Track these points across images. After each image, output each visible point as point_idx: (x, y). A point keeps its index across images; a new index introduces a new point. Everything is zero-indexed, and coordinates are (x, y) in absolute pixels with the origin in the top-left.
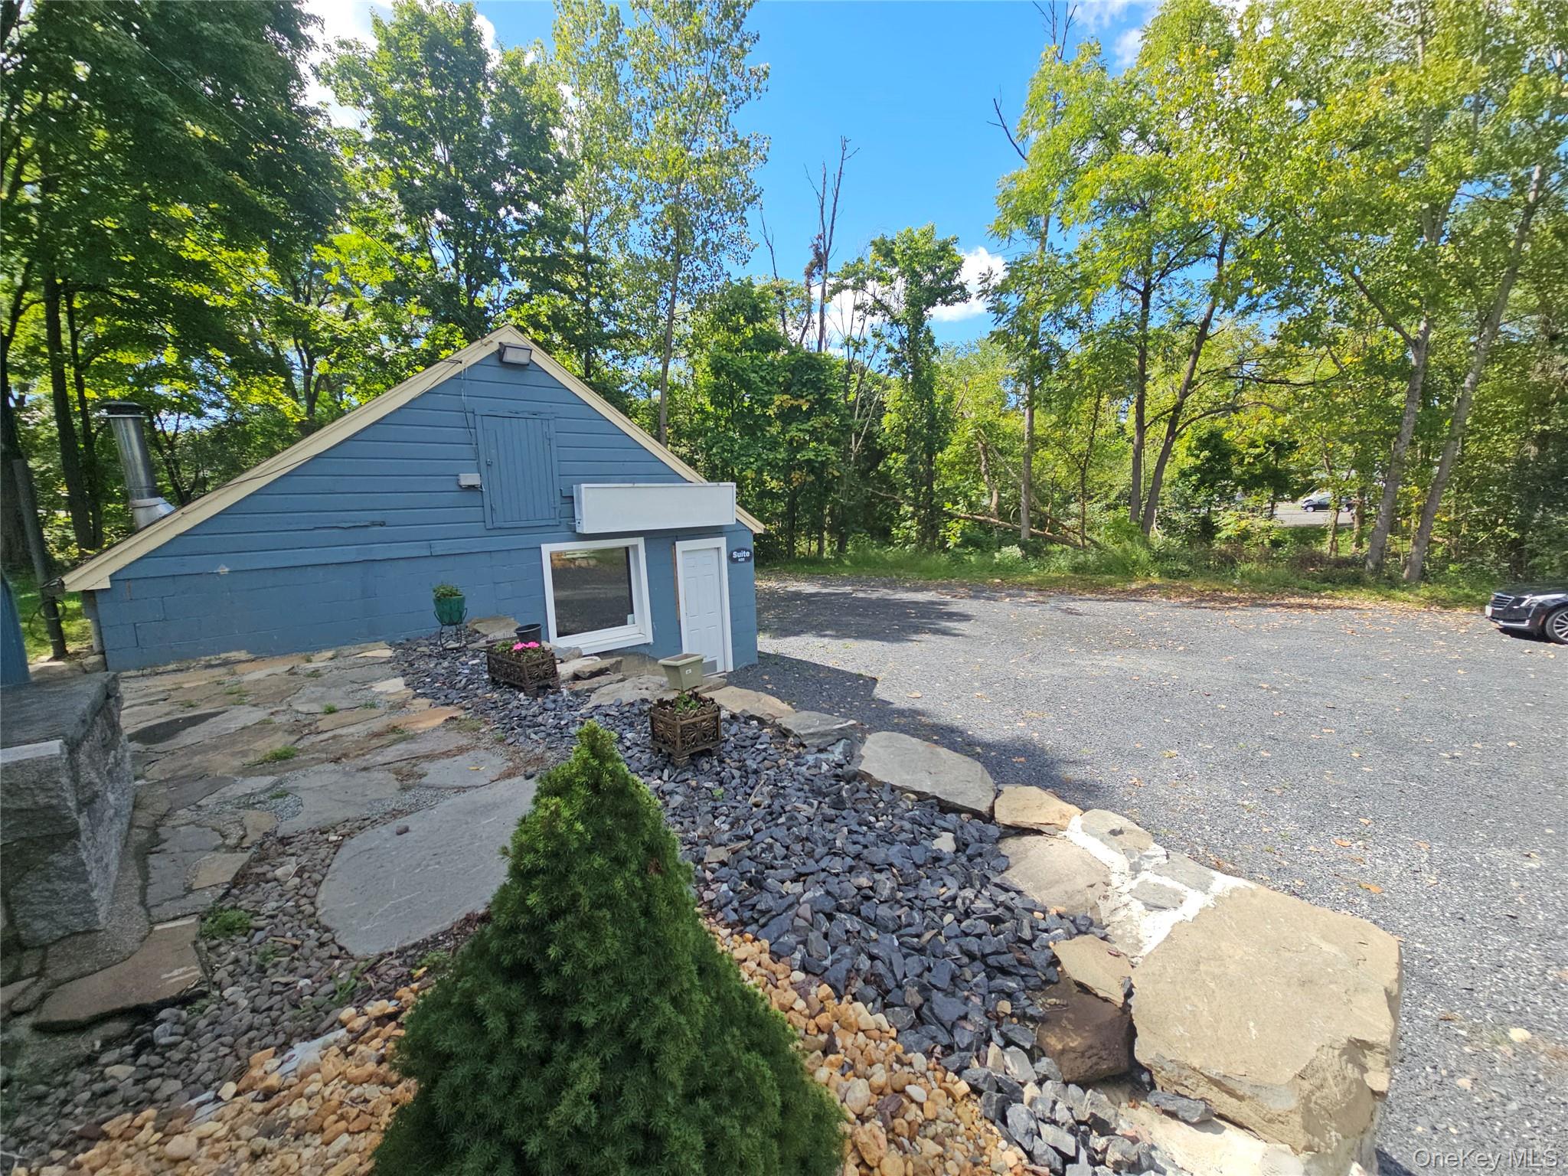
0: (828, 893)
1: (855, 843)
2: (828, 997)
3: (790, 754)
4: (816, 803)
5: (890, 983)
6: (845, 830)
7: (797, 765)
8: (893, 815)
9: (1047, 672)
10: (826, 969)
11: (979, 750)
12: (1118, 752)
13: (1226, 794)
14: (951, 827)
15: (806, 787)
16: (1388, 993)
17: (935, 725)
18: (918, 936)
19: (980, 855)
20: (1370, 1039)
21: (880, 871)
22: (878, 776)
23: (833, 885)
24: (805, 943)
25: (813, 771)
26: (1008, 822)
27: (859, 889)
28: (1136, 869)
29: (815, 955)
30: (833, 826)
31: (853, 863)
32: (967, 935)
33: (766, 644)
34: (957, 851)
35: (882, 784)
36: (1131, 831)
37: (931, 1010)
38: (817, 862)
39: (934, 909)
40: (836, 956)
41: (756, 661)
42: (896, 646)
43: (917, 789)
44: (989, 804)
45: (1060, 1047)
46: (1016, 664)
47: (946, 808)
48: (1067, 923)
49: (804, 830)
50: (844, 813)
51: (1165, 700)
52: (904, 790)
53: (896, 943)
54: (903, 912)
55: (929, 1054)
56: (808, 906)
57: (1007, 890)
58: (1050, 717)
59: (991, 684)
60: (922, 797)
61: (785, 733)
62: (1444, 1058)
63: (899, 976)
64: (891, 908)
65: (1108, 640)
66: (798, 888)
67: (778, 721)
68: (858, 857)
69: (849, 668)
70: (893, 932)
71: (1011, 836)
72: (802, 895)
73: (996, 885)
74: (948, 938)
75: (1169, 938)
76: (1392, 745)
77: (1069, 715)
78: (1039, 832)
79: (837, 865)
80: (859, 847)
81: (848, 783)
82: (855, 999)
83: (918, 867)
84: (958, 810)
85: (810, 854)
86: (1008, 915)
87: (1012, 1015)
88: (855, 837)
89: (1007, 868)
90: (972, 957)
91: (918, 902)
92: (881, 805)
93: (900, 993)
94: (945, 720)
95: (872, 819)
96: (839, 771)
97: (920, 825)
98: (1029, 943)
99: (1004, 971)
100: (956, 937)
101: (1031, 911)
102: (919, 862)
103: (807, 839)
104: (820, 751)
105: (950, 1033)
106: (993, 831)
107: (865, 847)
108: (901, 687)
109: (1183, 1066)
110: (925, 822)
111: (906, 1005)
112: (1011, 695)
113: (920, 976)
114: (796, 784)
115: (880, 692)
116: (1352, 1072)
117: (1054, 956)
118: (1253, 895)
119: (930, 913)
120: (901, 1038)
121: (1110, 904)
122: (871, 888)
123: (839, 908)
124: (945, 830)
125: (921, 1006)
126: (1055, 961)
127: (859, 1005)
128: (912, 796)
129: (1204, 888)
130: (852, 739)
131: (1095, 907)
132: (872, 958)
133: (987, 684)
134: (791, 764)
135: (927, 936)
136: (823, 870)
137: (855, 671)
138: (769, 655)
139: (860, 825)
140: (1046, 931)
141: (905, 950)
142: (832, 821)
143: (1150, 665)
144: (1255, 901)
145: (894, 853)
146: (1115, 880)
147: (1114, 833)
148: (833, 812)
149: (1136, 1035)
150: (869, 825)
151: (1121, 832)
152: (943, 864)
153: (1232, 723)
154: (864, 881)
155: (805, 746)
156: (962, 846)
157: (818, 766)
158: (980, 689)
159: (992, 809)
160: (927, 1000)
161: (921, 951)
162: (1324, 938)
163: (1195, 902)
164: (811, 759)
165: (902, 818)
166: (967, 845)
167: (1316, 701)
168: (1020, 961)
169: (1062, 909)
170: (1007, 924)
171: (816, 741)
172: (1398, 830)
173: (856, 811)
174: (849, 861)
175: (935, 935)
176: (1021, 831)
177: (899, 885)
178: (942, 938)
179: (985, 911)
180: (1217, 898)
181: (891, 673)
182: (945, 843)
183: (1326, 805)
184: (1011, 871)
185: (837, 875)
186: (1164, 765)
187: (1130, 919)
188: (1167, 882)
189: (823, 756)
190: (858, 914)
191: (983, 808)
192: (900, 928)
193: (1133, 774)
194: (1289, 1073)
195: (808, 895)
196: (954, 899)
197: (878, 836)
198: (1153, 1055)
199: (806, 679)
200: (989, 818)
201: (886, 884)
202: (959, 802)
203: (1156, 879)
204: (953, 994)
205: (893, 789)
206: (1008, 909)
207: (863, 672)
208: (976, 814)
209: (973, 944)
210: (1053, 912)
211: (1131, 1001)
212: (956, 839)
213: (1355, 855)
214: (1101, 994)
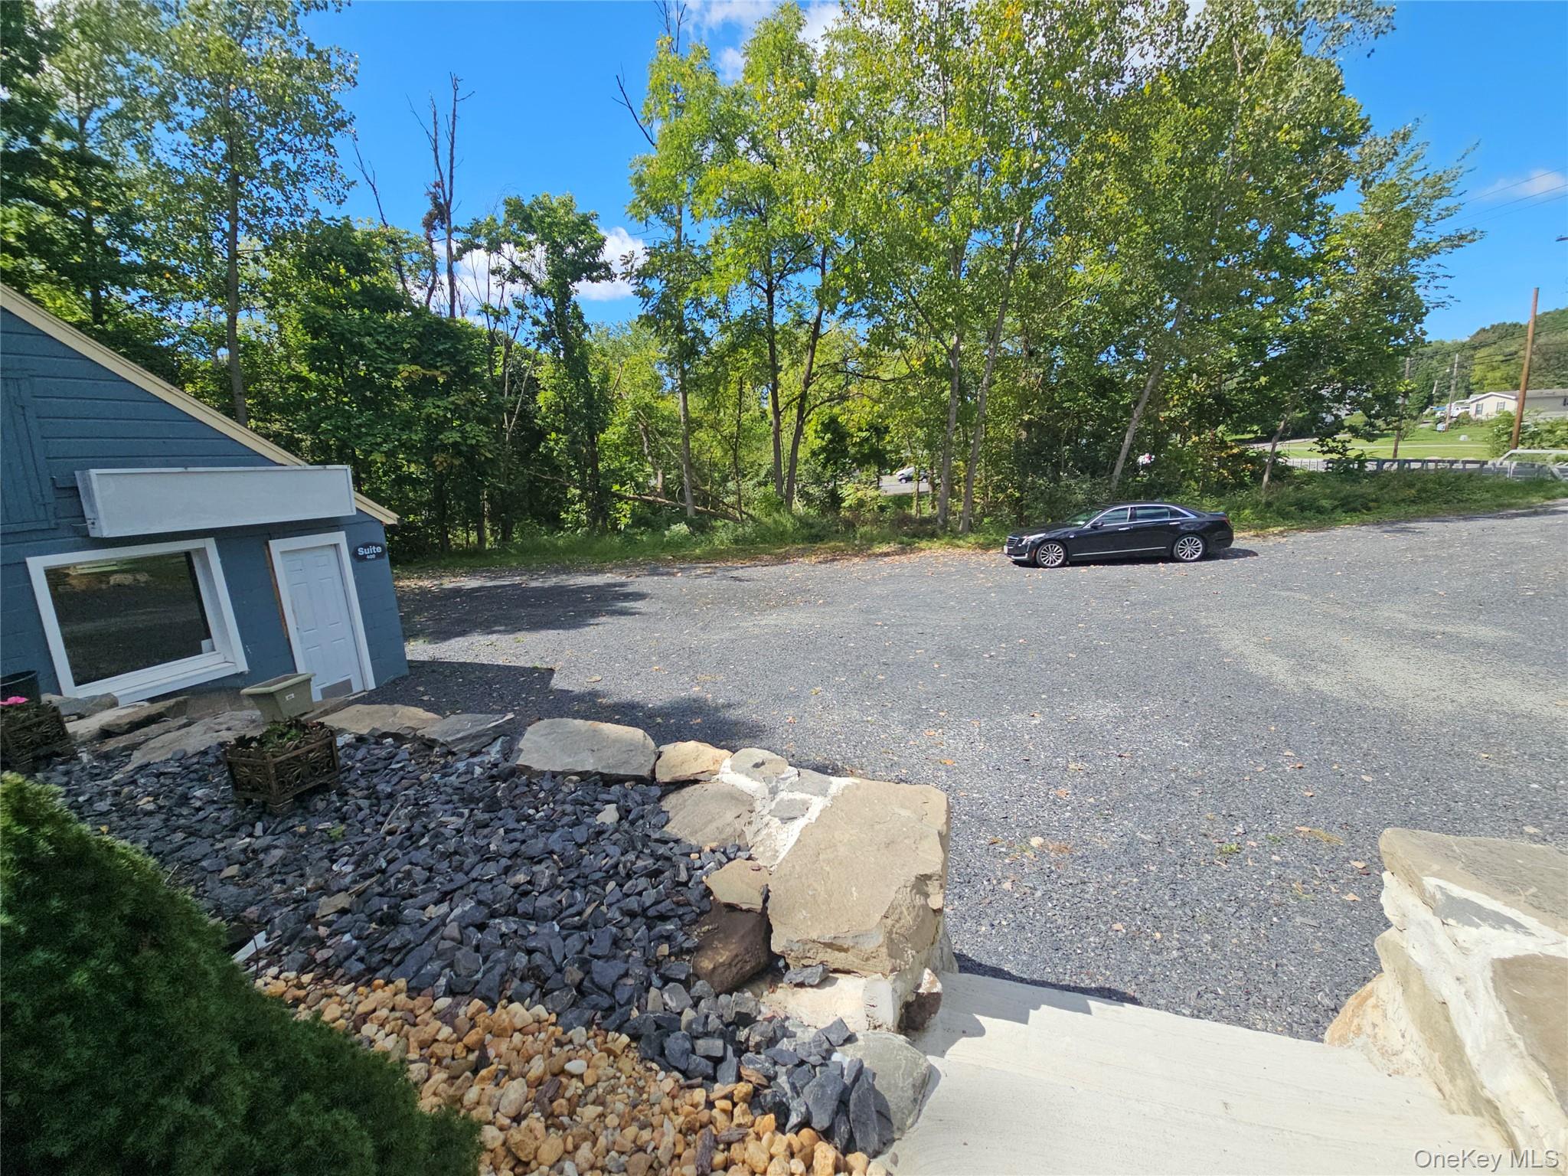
0: (480, 903)
1: (511, 842)
2: (480, 1011)
3: (437, 766)
4: (466, 812)
5: (549, 970)
6: (502, 831)
7: (444, 776)
8: (555, 803)
9: (718, 636)
10: (477, 982)
11: (659, 720)
12: (777, 698)
13: (855, 714)
14: (614, 798)
15: (455, 798)
16: (940, 834)
17: (616, 705)
18: (580, 914)
19: (642, 817)
20: (928, 872)
21: (540, 862)
22: (537, 766)
23: (486, 894)
24: (451, 965)
25: (463, 779)
26: (667, 780)
27: (516, 887)
28: (774, 792)
29: (464, 973)
30: (486, 831)
31: (509, 863)
32: (627, 896)
33: (418, 650)
34: (621, 819)
35: (543, 773)
36: (772, 760)
37: (592, 981)
38: (467, 874)
39: (596, 883)
40: (488, 965)
41: (407, 672)
42: (572, 632)
43: (580, 769)
44: (650, 767)
45: (711, 966)
46: (690, 634)
47: (608, 780)
48: (718, 855)
49: (452, 844)
50: (500, 814)
51: (811, 646)
52: (565, 774)
53: (557, 928)
54: (563, 896)
55: (588, 1025)
56: (455, 924)
57: (666, 842)
58: (721, 678)
59: (668, 656)
60: (584, 776)
61: (430, 744)
62: (993, 872)
63: (558, 959)
64: (551, 896)
65: (765, 601)
66: (444, 908)
67: (419, 733)
68: (515, 854)
69: (523, 662)
70: (553, 919)
71: (671, 792)
72: (448, 915)
73: (657, 841)
74: (610, 905)
75: (799, 841)
76: (957, 654)
77: (737, 673)
78: (696, 782)
79: (491, 870)
80: (516, 845)
81: (505, 781)
82: (511, 1001)
83: (580, 846)
84: (620, 780)
85: (459, 868)
86: (667, 864)
87: (670, 955)
88: (512, 836)
89: (667, 822)
90: (632, 915)
91: (581, 881)
92: (542, 795)
93: (559, 976)
94: (626, 697)
95: (531, 811)
96: (495, 771)
97: (583, 804)
98: (685, 884)
99: (663, 918)
100: (618, 901)
101: (688, 855)
102: (580, 841)
103: (456, 853)
104: (473, 755)
105: (612, 995)
106: (655, 791)
107: (523, 842)
108: (580, 673)
109: (805, 943)
110: (588, 799)
111: (566, 985)
112: (687, 663)
113: (581, 951)
114: (443, 797)
115: (557, 683)
116: (919, 900)
117: (707, 888)
118: (858, 787)
119: (593, 887)
120: (561, 1021)
121: (754, 828)
122: (529, 882)
123: (493, 915)
124: (609, 802)
125: (582, 980)
126: (708, 892)
127: (516, 1006)
128: (575, 778)
129: (823, 793)
130: (510, 734)
131: (742, 834)
132: (530, 952)
133: (664, 656)
134: (437, 777)
135: (589, 910)
136: (474, 880)
137: (529, 665)
138: (423, 663)
139: (518, 821)
140: (701, 868)
141: (565, 932)
142: (486, 826)
143: (797, 619)
144: (859, 793)
145: (555, 841)
146: (758, 806)
147: (757, 766)
148: (487, 816)
149: (771, 931)
150: (529, 819)
151: (763, 763)
152: (606, 836)
153: (858, 658)
154: (521, 878)
155: (454, 754)
156: (624, 813)
157: (469, 771)
158: (657, 663)
159: (653, 771)
160: (588, 973)
161: (582, 927)
162: (903, 806)
163: (818, 804)
164: (461, 766)
165: (564, 803)
166: (629, 812)
167: (912, 630)
168: (678, 904)
169: (714, 845)
170: (667, 874)
171: (467, 745)
172: (961, 715)
173: (514, 808)
174: (504, 862)
175: (598, 906)
176: (680, 784)
177: (560, 869)
178: (604, 908)
179: (646, 867)
180: (834, 798)
181: (569, 661)
182: (609, 815)
183: (919, 708)
184: (671, 824)
185: (490, 881)
186: (812, 702)
187: (769, 835)
188: (798, 796)
189: (476, 760)
190: (515, 913)
191: (645, 772)
192: (561, 912)
193: (789, 714)
194: (878, 917)
195: (457, 911)
196: (616, 866)
197: (538, 827)
198: (784, 943)
199: (471, 682)
200: (651, 780)
201: (545, 873)
202: (622, 772)
203: (791, 796)
204: (614, 957)
205: (554, 775)
206: (668, 859)
207: (538, 664)
208: (639, 780)
209: (633, 903)
210: (707, 849)
211: (769, 904)
212: (618, 809)
213: (938, 741)
214: (744, 907)
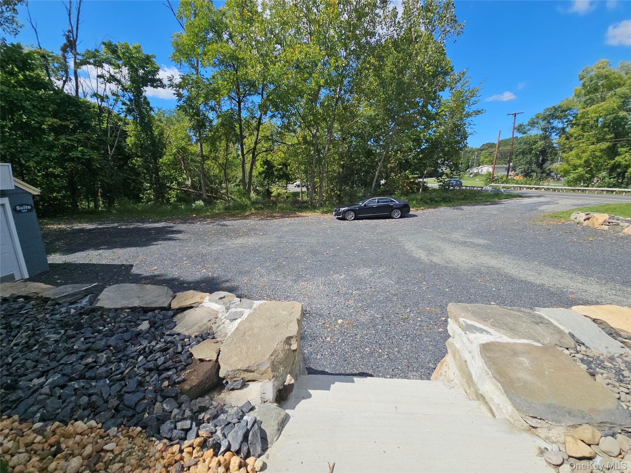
0: (63, 375)
1: (87, 343)
2: (58, 427)
3: (49, 311)
4: (63, 332)
5: (100, 402)
6: (82, 339)
7: (52, 315)
8: (115, 323)
9: (215, 249)
10: (58, 414)
11: (185, 285)
12: (241, 273)
13: (273, 278)
14: (148, 318)
15: (57, 325)
16: (298, 320)
17: (165, 280)
18: (122, 373)
19: (162, 325)
20: (291, 335)
21: (102, 351)
22: (106, 306)
23: (68, 370)
24: (44, 407)
25: (63, 315)
26: (177, 307)
27: (86, 365)
28: (228, 309)
29: (50, 410)
30: (73, 340)
31: (84, 353)
32: (149, 361)
33: (55, 259)
34: (151, 327)
35: (110, 310)
36: (228, 296)
37: (124, 404)
38: (58, 361)
39: (133, 358)
40: (65, 404)
41: (48, 269)
42: (144, 248)
43: (131, 306)
44: (169, 303)
45: (189, 388)
46: (203, 248)
47: (145, 310)
48: (198, 338)
49: (51, 349)
50: (83, 331)
51: (256, 251)
52: (122, 309)
53: (108, 382)
54: (113, 367)
55: (119, 426)
56: (48, 387)
57: (173, 335)
58: (216, 266)
59: (191, 257)
60: (133, 309)
61: (46, 300)
63: (105, 396)
64: (107, 367)
65: (237, 234)
66: (42, 380)
67: (39, 295)
68: (88, 349)
69: (116, 262)
70: (106, 378)
71: (179, 313)
72: (45, 382)
73: (168, 335)
74: (139, 367)
75: (237, 328)
76: (314, 253)
77: (223, 263)
78: (191, 307)
79: (74, 358)
80: (90, 344)
81: (88, 315)
82: (76, 420)
83: (127, 341)
84: (153, 309)
85: (53, 359)
86: (173, 345)
87: (168, 386)
88: (87, 341)
89: (175, 326)
90: (150, 370)
91: (125, 358)
92: (108, 320)
93: (105, 405)
94: (170, 276)
95: (101, 328)
96: (82, 311)
97: (131, 322)
98: (180, 353)
99: (168, 369)
100: (144, 365)
101: (183, 340)
102: (127, 339)
103: (53, 352)
104: (71, 304)
105: (134, 409)
106: (171, 313)
107: (93, 343)
108: (147, 266)
109: (235, 371)
110: (134, 319)
111: (109, 409)
112: (200, 260)
113: (120, 391)
114: (50, 325)
115: (134, 271)
116: (287, 347)
117: (191, 353)
118: (266, 304)
119: (130, 360)
120: (104, 426)
121: (217, 325)
122: (95, 362)
123: (71, 380)
124: (145, 320)
125: (118, 405)
126: (191, 355)
127: (79, 423)
128: (127, 310)
129: (250, 307)
130: (95, 293)
131: (211, 328)
132: (90, 395)
133: (189, 257)
134: (48, 316)
135: (127, 371)
136: (61, 364)
137: (120, 263)
138: (59, 264)
139: (93, 333)
140: (189, 345)
141: (112, 383)
142: (74, 337)
143: (251, 241)
144: (266, 306)
145: (112, 341)
146: (220, 315)
147: (221, 298)
148: (74, 332)
149: (220, 368)
150: (99, 332)
151: (224, 297)
152: (142, 335)
153: (275, 255)
154: (90, 360)
155: (59, 304)
156: (153, 324)
157: (68, 312)
158: (186, 260)
159: (170, 304)
160: (122, 401)
161: (123, 379)
162: (284, 310)
163: (247, 312)
164: (63, 310)
165: (120, 322)
166: (155, 323)
167: (297, 244)
168: (176, 362)
169: (197, 334)
170: (171, 349)
171: (69, 299)
172: (315, 276)
173: (91, 327)
174: (80, 354)
175: (132, 368)
176: (183, 309)
177: (113, 353)
178: (136, 369)
179: (160, 347)
180: (255, 309)
181: (141, 261)
182: (145, 326)
183: (299, 274)
184: (177, 327)
185: (71, 364)
186: (256, 274)
187: (224, 327)
188: (239, 310)
189: (73, 306)
190: (84, 378)
191: (166, 305)
192: (111, 373)
193: (245, 279)
194: (268, 356)
195: (50, 380)
196: (145, 348)
197: (104, 335)
198: (225, 372)
200: (169, 308)
201: (103, 357)
202: (154, 306)
203: (236, 310)
204: (138, 391)
205: (116, 310)
206: (173, 342)
207: (124, 263)
208: (162, 309)
209: (151, 365)
210: (193, 336)
211: (220, 357)
212: (149, 323)
213: (305, 286)
214: (208, 359)
